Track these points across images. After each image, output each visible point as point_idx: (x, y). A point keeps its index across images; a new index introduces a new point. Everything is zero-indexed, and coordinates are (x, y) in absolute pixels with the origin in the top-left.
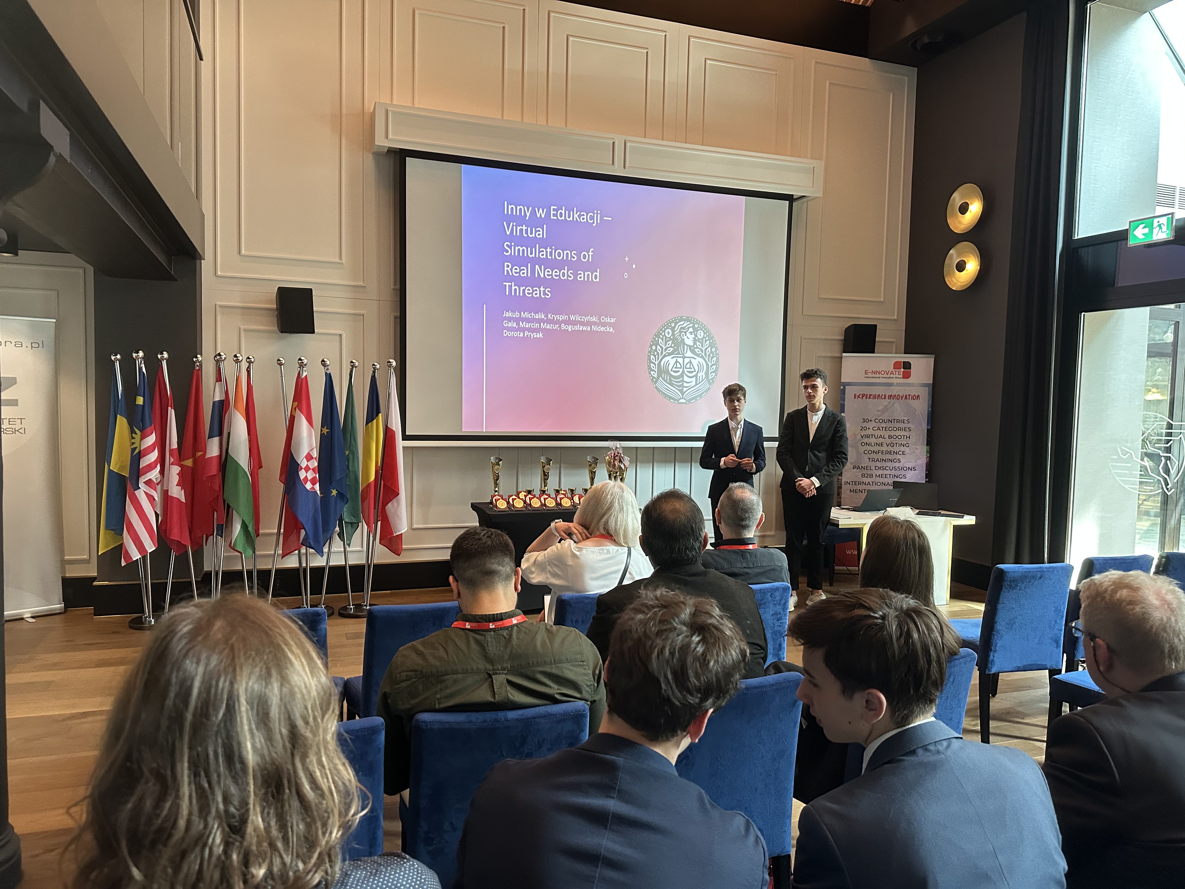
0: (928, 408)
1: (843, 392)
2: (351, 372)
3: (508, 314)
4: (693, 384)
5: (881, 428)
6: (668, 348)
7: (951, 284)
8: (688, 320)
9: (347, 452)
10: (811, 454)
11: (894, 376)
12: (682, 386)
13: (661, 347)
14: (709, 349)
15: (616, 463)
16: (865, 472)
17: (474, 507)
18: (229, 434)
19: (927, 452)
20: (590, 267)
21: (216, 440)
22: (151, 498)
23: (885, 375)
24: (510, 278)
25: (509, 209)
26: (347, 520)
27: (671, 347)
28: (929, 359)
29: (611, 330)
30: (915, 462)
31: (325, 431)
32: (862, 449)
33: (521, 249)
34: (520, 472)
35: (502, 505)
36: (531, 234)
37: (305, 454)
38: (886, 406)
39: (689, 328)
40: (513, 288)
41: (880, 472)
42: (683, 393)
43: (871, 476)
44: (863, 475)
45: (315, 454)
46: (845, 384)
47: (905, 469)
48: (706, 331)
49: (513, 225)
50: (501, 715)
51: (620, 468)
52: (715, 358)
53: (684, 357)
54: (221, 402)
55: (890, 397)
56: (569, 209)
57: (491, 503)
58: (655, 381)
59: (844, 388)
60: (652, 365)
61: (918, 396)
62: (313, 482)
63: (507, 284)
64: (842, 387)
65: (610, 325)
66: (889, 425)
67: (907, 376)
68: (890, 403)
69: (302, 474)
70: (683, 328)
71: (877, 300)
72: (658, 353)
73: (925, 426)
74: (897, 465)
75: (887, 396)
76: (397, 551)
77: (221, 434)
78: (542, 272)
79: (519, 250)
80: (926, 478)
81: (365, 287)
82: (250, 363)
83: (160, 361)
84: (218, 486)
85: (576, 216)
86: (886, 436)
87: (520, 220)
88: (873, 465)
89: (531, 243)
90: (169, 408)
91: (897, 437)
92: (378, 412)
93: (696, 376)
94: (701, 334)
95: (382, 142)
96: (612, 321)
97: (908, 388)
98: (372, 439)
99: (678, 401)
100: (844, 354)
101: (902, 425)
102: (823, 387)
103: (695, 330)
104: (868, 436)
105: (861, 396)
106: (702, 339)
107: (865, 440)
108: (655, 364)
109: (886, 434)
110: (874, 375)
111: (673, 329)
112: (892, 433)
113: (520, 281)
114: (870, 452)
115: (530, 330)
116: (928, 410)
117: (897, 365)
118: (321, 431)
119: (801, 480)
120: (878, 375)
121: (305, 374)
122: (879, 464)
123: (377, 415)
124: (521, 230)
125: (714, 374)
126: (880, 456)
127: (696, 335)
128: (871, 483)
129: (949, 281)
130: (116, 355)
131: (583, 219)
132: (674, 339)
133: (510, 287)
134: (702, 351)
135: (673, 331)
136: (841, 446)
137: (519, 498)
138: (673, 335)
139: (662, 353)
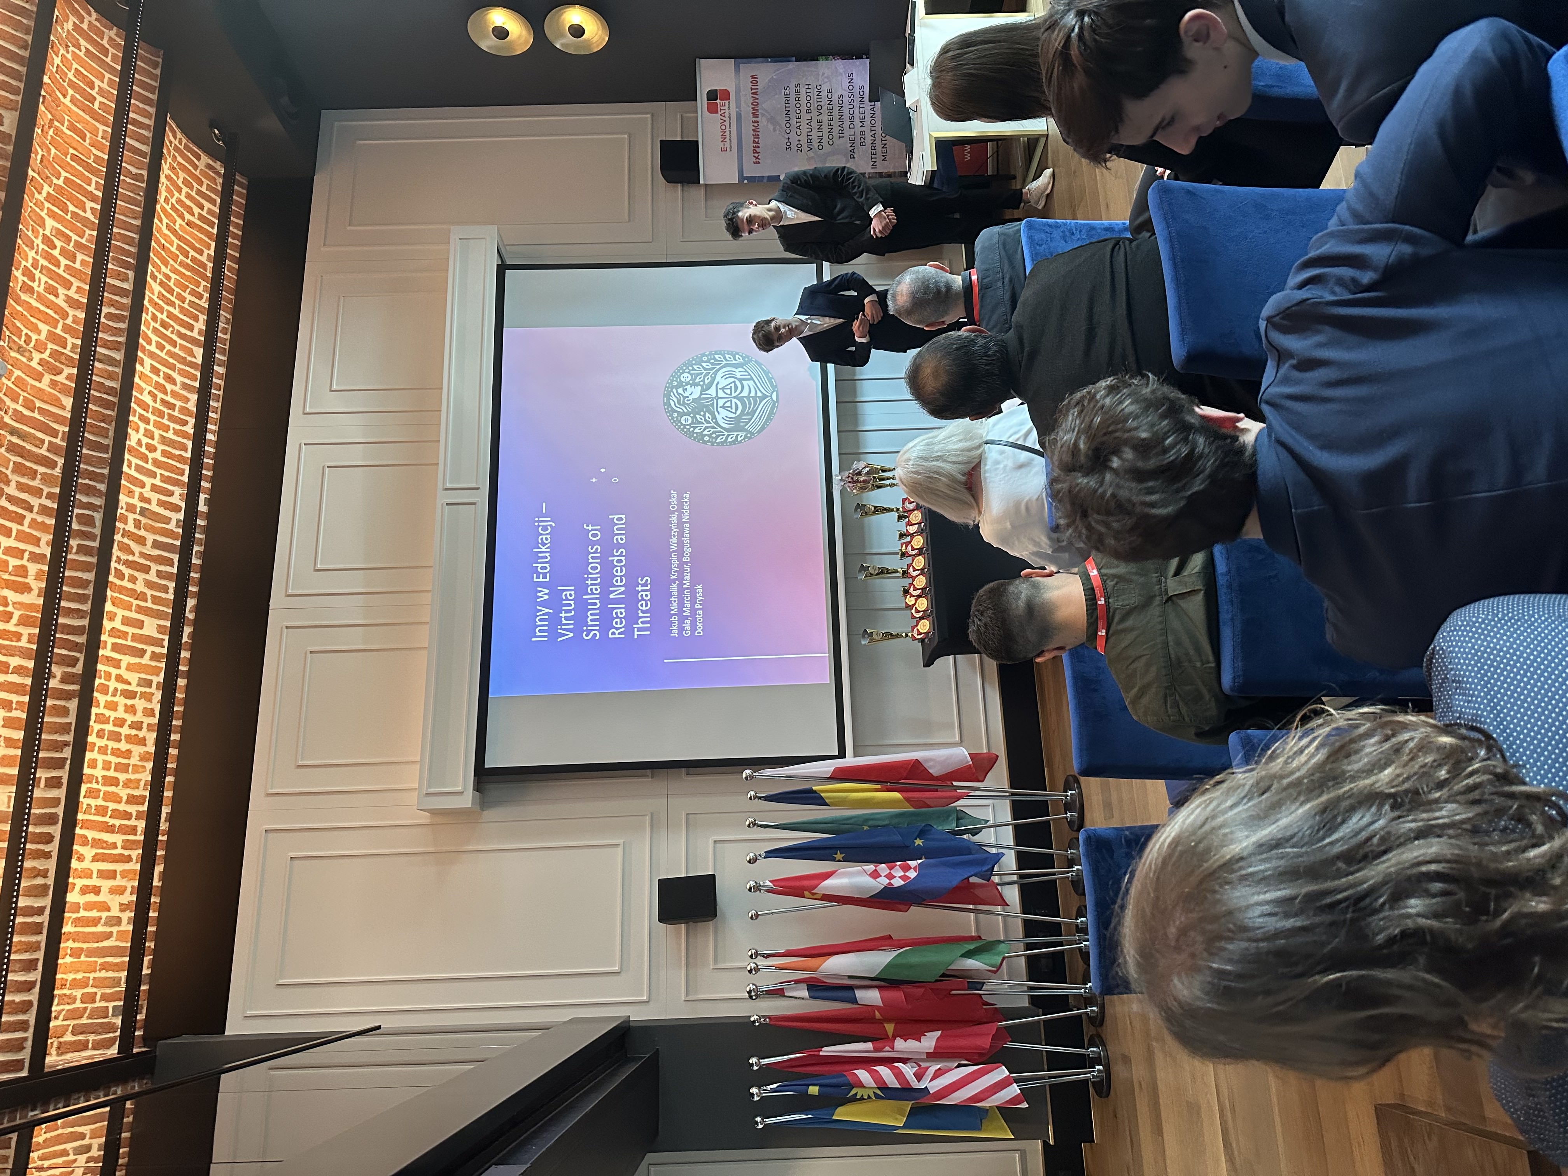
0: (768, 62)
1: (751, 179)
2: (761, 826)
3: (675, 632)
4: (751, 383)
5: (798, 124)
6: (705, 420)
7: (601, 43)
8: (667, 396)
9: (865, 828)
10: (839, 217)
11: (727, 111)
12: (755, 398)
13: (704, 430)
14: (704, 365)
15: (862, 479)
16: (858, 142)
17: (928, 663)
18: (850, 977)
19: (827, 59)
20: (608, 530)
21: (859, 994)
22: (938, 1074)
23: (727, 123)
24: (629, 630)
25: (540, 636)
26: (954, 825)
27: (704, 416)
28: (702, 65)
29: (687, 496)
30: (841, 74)
31: (839, 856)
32: (827, 148)
33: (591, 617)
34: (878, 607)
35: (925, 626)
36: (570, 605)
37: (872, 880)
38: (768, 120)
39: (678, 394)
40: (641, 625)
41: (857, 122)
42: (765, 397)
43: (863, 133)
44: (863, 144)
45: (870, 867)
46: (742, 177)
47: (851, 88)
48: (681, 370)
49: (561, 629)
50: (1221, 581)
51: (868, 473)
52: (716, 356)
53: (717, 398)
54: (810, 988)
55: (755, 115)
56: (536, 558)
57: (922, 641)
58: (750, 435)
59: (746, 178)
60: (729, 440)
61: (752, 77)
62: (906, 868)
63: (636, 633)
64: (746, 181)
65: (680, 498)
66: (793, 114)
67: (726, 95)
68: (763, 115)
69: (897, 882)
70: (679, 400)
71: (627, 142)
72: (714, 433)
73: (792, 65)
74: (846, 99)
75: (754, 119)
76: (992, 760)
77: (851, 988)
78: (618, 591)
79: (592, 621)
80: (862, 58)
81: (652, 814)
82: (757, 954)
83: (761, 1067)
84: (919, 990)
85: (544, 549)
86: (808, 116)
87: (554, 621)
88: (847, 133)
89: (582, 606)
90: (821, 1053)
91: (808, 101)
92: (811, 791)
93: (740, 380)
94: (686, 377)
95: (467, 799)
96: (675, 495)
97: (742, 93)
98: (846, 798)
99: (774, 403)
100: (702, 182)
101: (793, 97)
102: (749, 208)
103: (680, 385)
104: (810, 142)
105: (756, 155)
106: (691, 375)
107: (815, 144)
108: (728, 435)
109: (806, 117)
110: (727, 140)
111: (681, 414)
112: (804, 109)
113: (632, 618)
114: (831, 137)
115: (693, 601)
116: (771, 62)
117: (713, 109)
118: (839, 861)
119: (874, 230)
120: (727, 134)
121: (768, 883)
122: (847, 124)
123: (815, 792)
124: (567, 618)
125: (737, 356)
126: (836, 123)
127: (687, 383)
128: (873, 132)
129: (598, 46)
130: (757, 1123)
131: (547, 539)
132: (694, 412)
133: (639, 629)
134: (707, 374)
135: (684, 414)
136: (826, 176)
137: (915, 604)
138: (688, 414)
139: (713, 427)
